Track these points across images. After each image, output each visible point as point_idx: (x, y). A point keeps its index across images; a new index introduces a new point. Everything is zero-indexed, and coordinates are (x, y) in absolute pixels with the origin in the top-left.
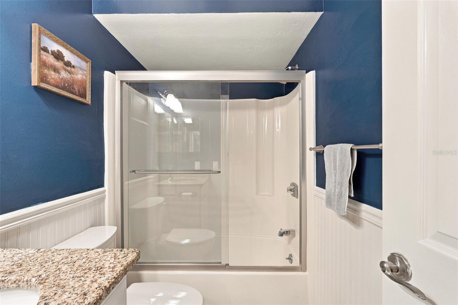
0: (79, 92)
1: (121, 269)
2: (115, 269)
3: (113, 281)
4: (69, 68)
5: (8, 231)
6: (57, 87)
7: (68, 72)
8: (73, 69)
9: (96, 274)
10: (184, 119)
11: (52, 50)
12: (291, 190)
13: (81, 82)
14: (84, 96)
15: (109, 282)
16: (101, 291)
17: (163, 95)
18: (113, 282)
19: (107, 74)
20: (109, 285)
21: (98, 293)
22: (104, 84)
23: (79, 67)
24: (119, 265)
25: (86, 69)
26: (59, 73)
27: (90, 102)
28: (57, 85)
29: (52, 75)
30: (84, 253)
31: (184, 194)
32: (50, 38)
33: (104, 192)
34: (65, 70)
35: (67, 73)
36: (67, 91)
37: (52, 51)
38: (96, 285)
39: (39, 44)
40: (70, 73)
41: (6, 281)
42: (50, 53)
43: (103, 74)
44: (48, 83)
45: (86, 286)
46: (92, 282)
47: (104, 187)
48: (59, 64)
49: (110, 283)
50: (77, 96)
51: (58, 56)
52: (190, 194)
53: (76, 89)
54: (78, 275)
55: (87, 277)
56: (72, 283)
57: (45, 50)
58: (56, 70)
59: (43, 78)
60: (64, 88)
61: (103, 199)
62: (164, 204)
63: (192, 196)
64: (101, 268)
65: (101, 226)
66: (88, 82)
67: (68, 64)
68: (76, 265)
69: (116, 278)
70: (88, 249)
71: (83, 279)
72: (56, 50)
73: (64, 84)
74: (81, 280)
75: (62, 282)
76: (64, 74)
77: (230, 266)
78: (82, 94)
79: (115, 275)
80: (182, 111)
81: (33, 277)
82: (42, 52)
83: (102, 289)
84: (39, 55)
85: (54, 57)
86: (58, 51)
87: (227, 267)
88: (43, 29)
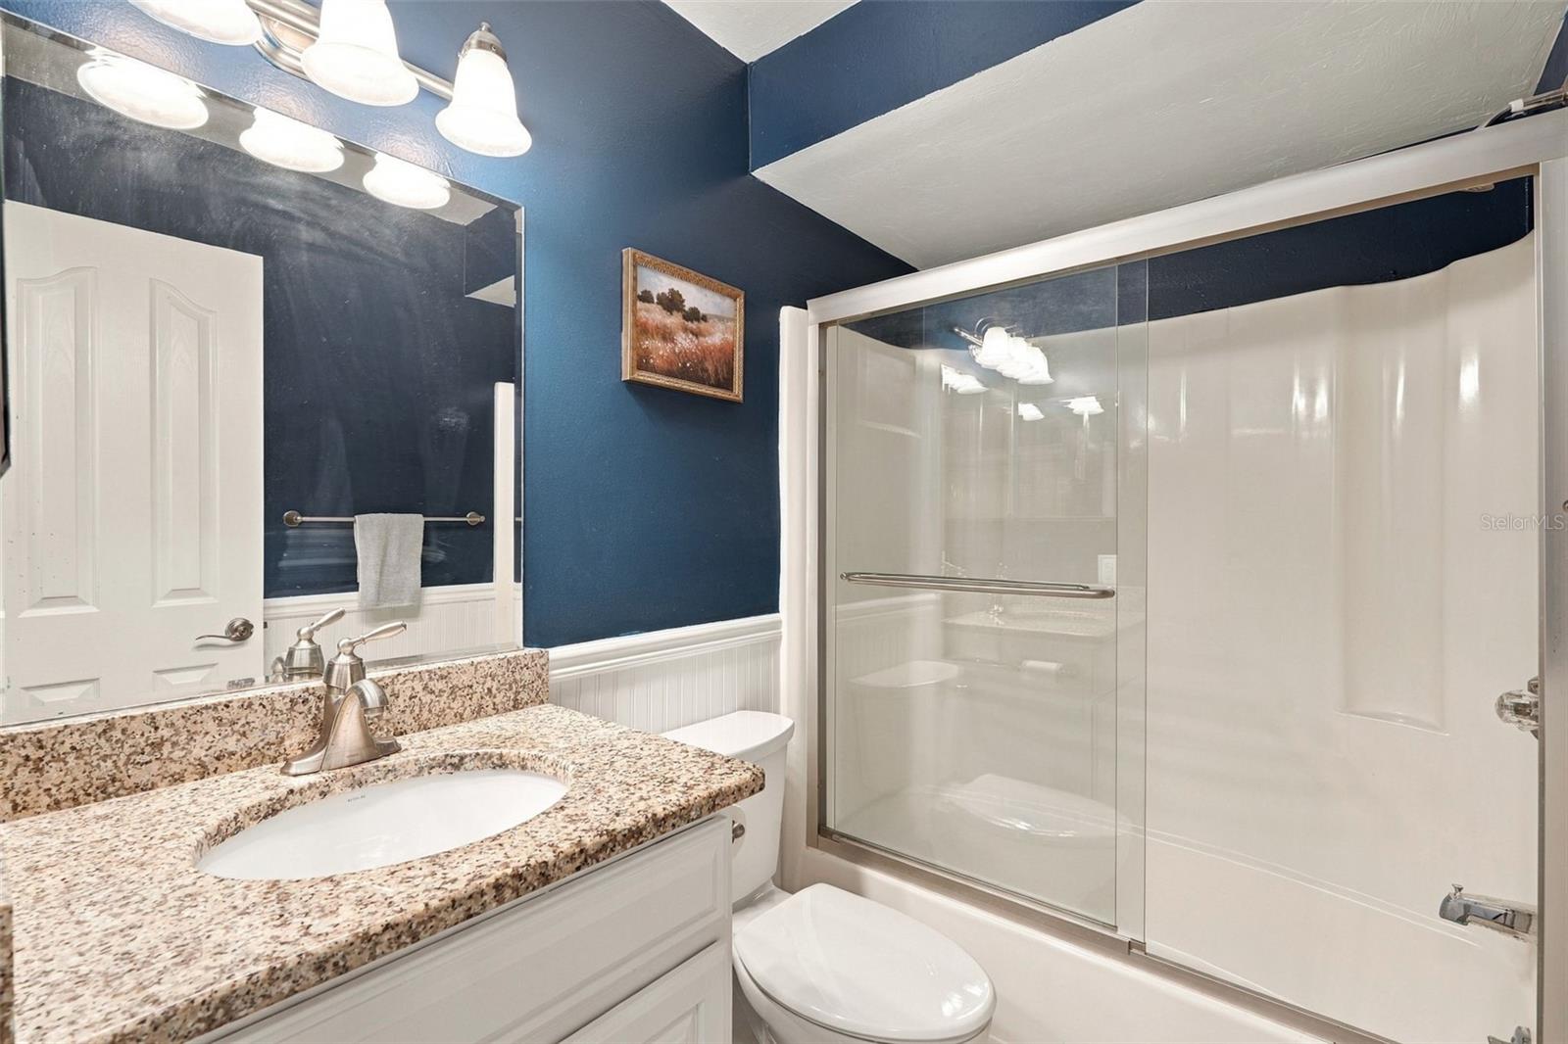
0: (717, 374)
1: (701, 795)
2: (690, 791)
3: (674, 809)
4: (693, 325)
5: (580, 679)
6: (669, 374)
7: (693, 334)
8: (703, 325)
9: (657, 789)
10: (1069, 403)
11: (658, 295)
12: (1520, 710)
13: (720, 350)
14: (727, 385)
15: (664, 809)
16: (643, 820)
17: (970, 334)
18: (674, 813)
19: (787, 313)
20: (662, 815)
21: (637, 819)
22: (779, 341)
23: (716, 316)
24: (703, 786)
25: (732, 316)
26: (673, 341)
27: (741, 396)
28: (669, 370)
29: (659, 349)
30: (663, 749)
31: (1031, 663)
32: (656, 268)
33: (777, 625)
34: (686, 330)
35: (691, 336)
36: (690, 379)
37: (659, 297)
38: (642, 805)
39: (635, 289)
40: (696, 334)
41: (543, 758)
42: (656, 301)
43: (779, 316)
44: (653, 370)
45: (628, 802)
46: (642, 798)
47: (778, 612)
48: (674, 320)
49: (667, 812)
50: (713, 386)
51: (672, 303)
52: (1053, 666)
53: (710, 368)
54: (631, 782)
55: (640, 789)
56: (612, 790)
57: (646, 297)
58: (667, 336)
59: (642, 362)
60: (683, 374)
61: (774, 644)
62: (959, 686)
63: (1058, 676)
64: (671, 782)
65: (768, 711)
66: (737, 349)
67: (694, 315)
68: (640, 763)
69: (684, 808)
70: (675, 743)
71: (632, 789)
72: (666, 291)
73: (684, 364)
74: (628, 790)
75: (602, 784)
76: (684, 342)
77: (1150, 955)
78: (724, 378)
79: (683, 802)
80: (1048, 375)
81: (573, 763)
82: (640, 304)
83: (647, 817)
84: (635, 313)
85: (665, 309)
86: (672, 291)
87: (1131, 950)
88: (640, 253)
